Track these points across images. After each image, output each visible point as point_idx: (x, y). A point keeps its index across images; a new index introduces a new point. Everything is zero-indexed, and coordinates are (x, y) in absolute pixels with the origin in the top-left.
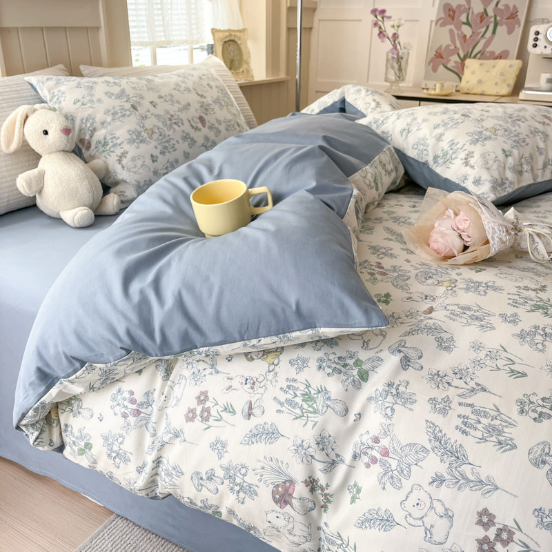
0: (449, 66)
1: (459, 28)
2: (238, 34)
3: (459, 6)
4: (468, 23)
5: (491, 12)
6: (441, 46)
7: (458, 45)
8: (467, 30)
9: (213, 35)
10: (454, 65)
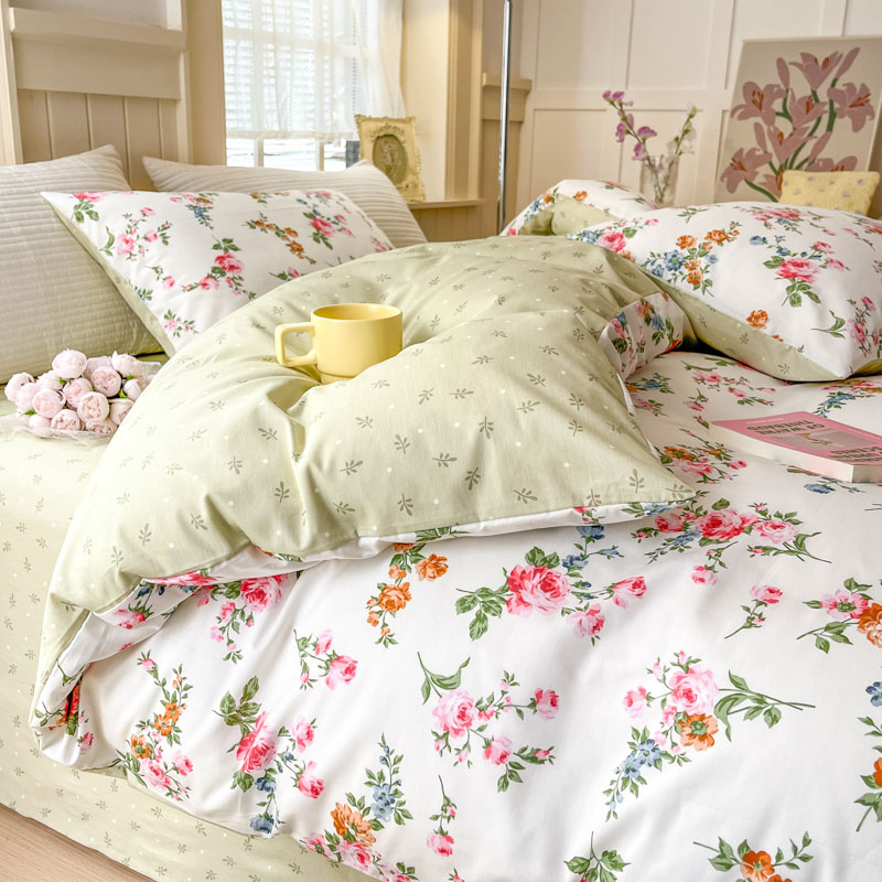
0: (756, 182)
1: (770, 122)
2: (399, 125)
3: (770, 87)
4: (785, 114)
5: (823, 96)
6: (741, 150)
7: (770, 148)
8: (784, 126)
9: (359, 126)
10: (764, 180)
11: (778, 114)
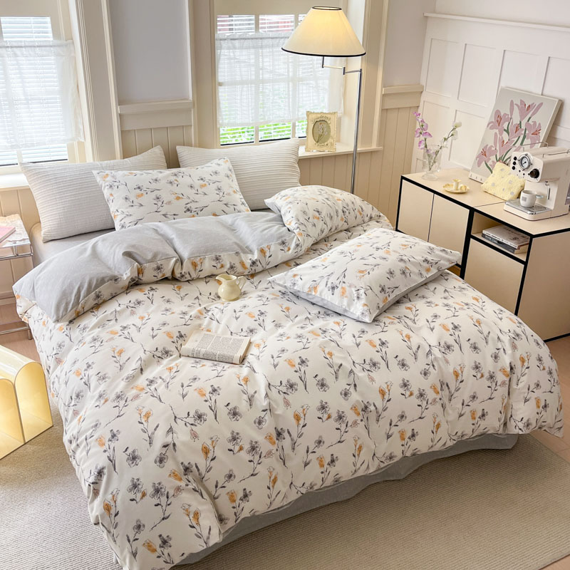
0: (488, 164)
1: (501, 134)
2: (328, 116)
3: (505, 114)
4: (507, 131)
5: (523, 127)
6: (487, 145)
7: (498, 148)
8: (505, 136)
9: (308, 116)
10: (492, 164)
11: (505, 130)
